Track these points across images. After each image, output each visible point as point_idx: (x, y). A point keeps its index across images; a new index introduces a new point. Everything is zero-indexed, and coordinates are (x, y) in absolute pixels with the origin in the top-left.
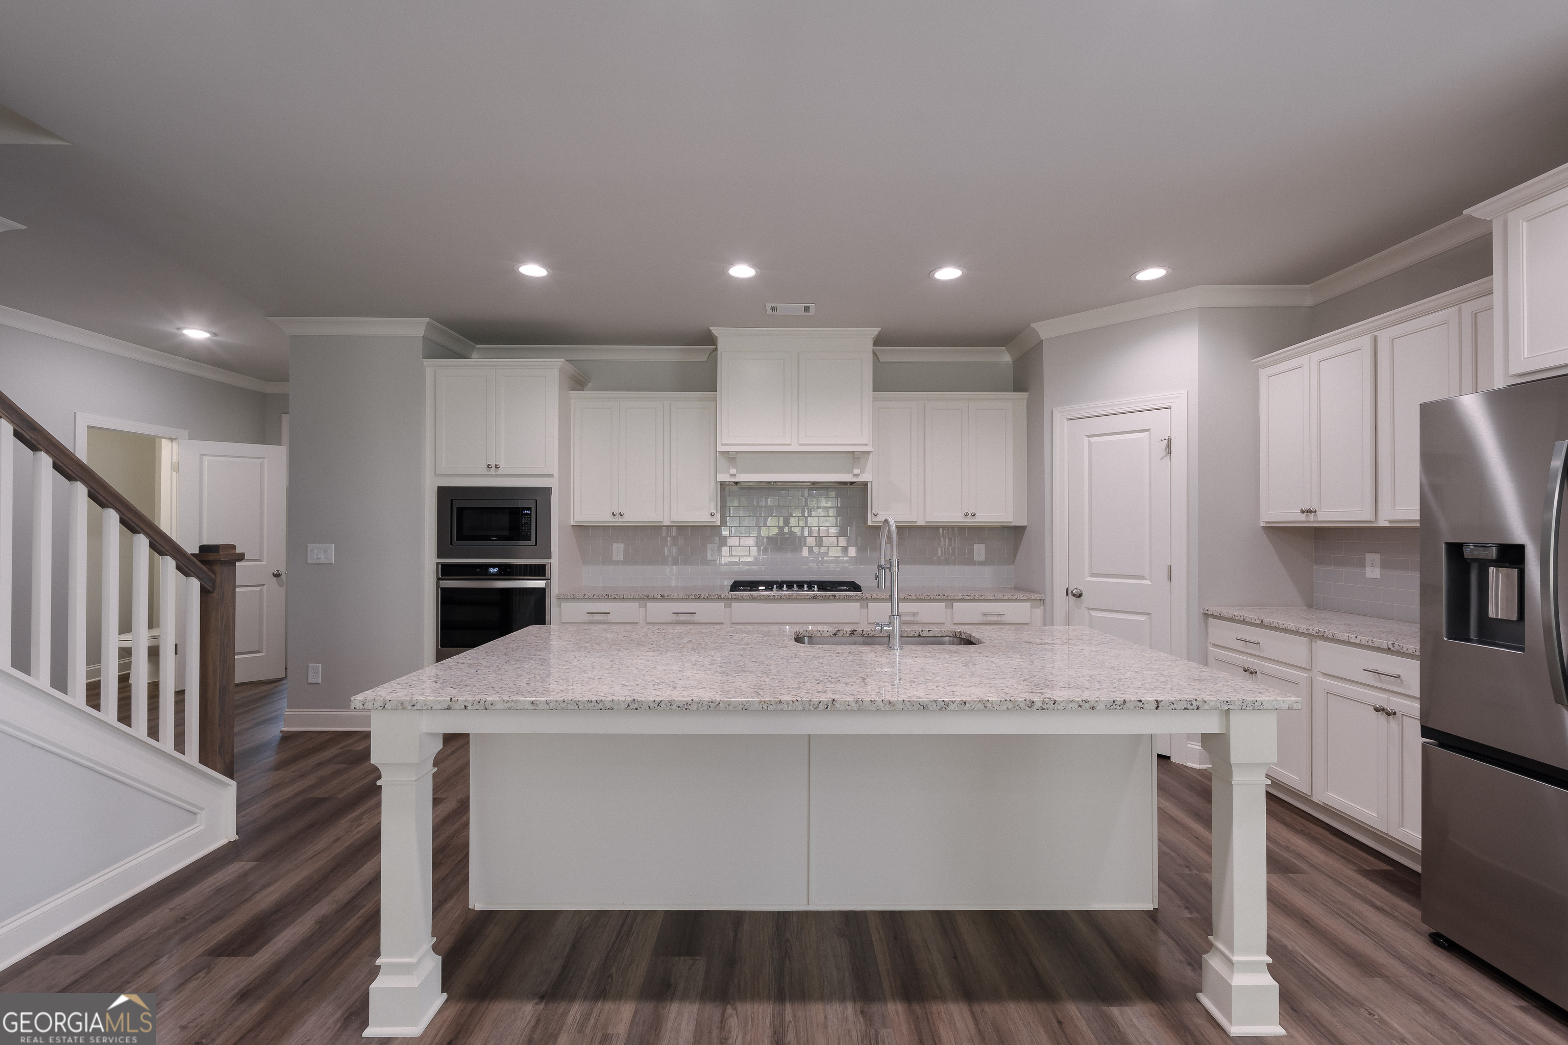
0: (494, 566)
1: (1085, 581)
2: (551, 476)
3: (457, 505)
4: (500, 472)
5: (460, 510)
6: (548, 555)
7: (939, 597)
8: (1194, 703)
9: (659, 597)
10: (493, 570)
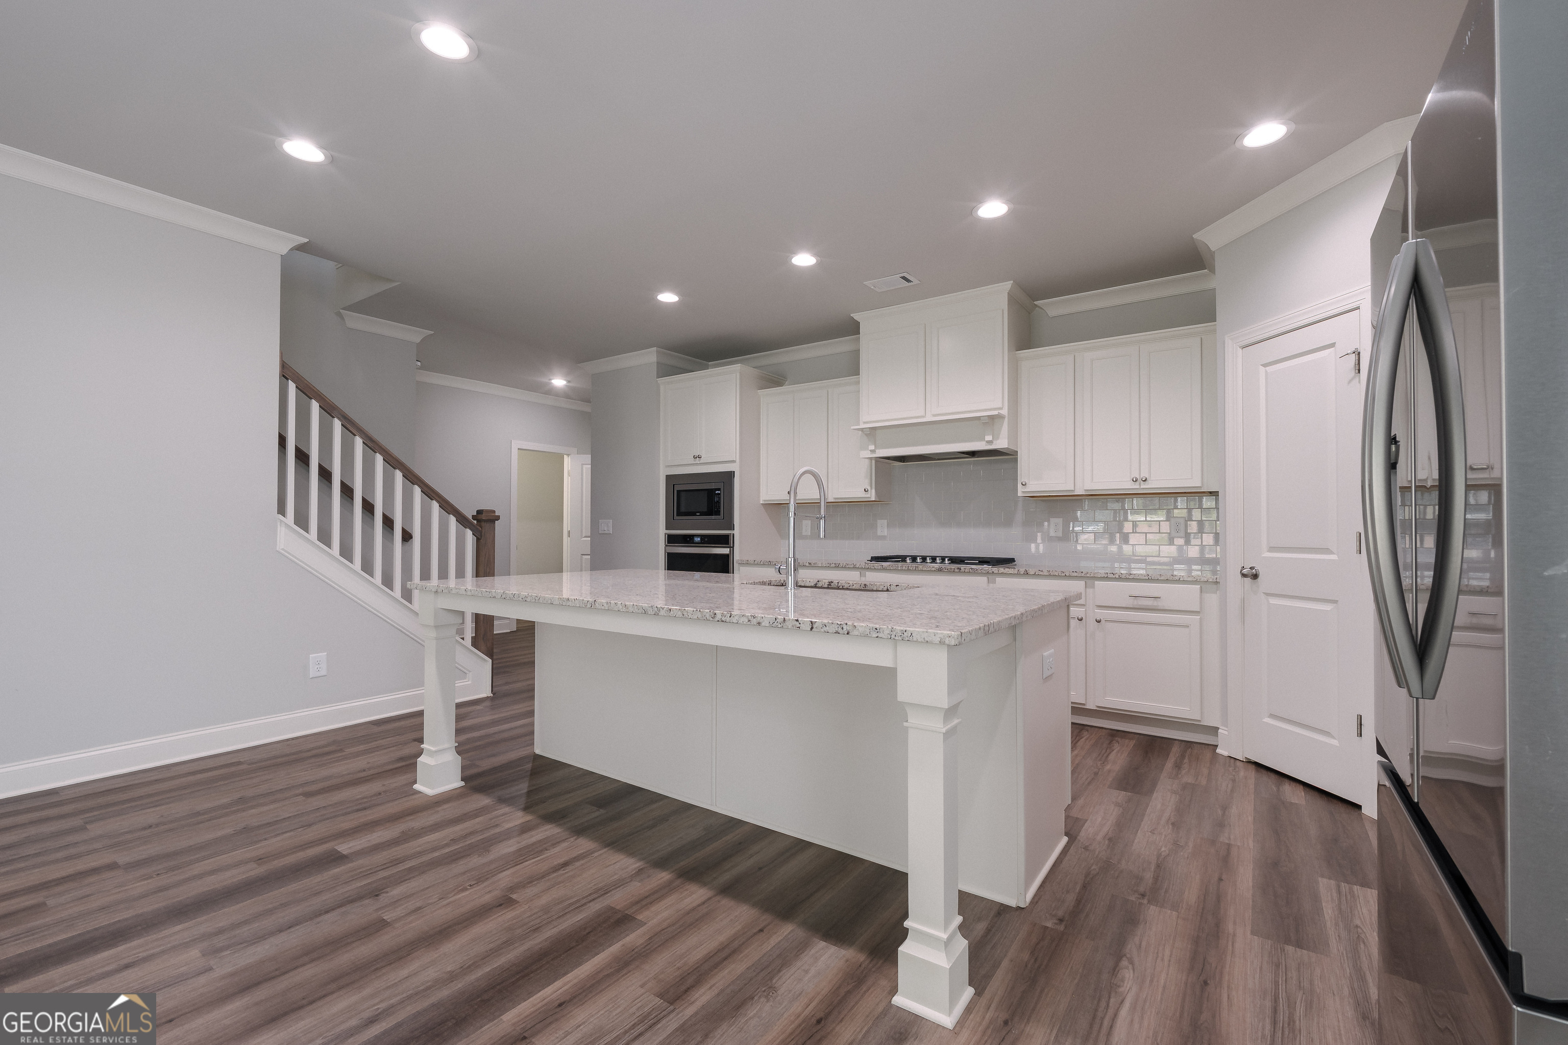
0: (698, 536)
1: (1263, 559)
2: (733, 462)
3: (677, 488)
4: (702, 461)
5: (679, 492)
6: (732, 527)
7: (1075, 574)
8: (845, 627)
9: (807, 565)
10: (698, 539)
